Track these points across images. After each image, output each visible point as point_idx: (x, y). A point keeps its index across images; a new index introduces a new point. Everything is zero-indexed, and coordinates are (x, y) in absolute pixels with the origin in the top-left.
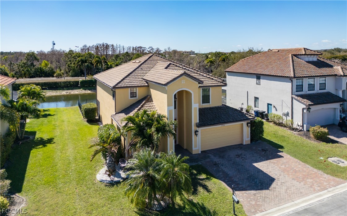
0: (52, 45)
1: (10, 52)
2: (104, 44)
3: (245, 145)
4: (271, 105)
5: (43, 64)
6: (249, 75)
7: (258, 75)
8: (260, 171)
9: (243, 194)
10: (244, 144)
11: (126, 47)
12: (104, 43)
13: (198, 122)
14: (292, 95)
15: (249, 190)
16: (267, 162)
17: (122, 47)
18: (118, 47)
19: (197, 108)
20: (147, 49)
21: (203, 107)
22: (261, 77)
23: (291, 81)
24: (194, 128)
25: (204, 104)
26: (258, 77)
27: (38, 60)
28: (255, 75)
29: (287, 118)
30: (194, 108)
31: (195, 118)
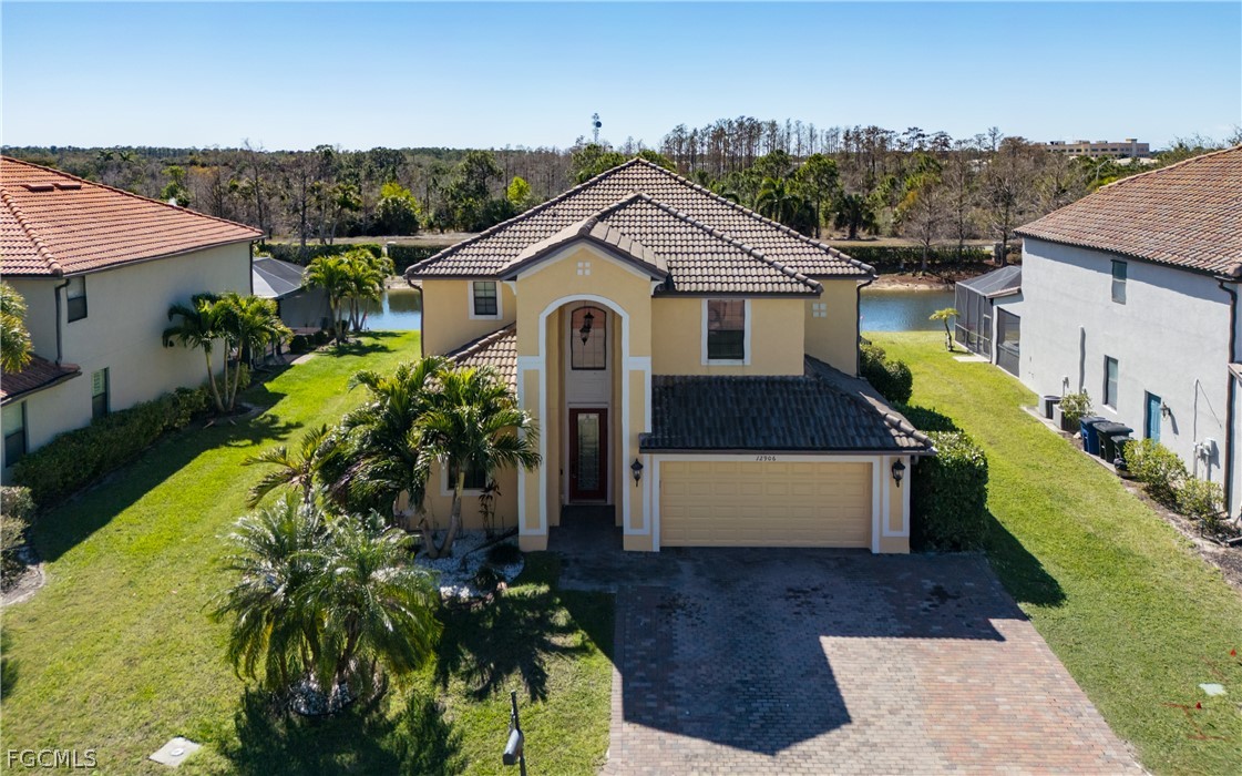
0: (594, 127)
1: (492, 149)
2: (745, 119)
3: (878, 555)
4: (1158, 399)
5: (513, 190)
6: (1089, 254)
7: (1121, 259)
8: (821, 672)
9: (645, 741)
10: (876, 550)
11: (822, 131)
12: (742, 118)
13: (648, 429)
14: (1232, 360)
15: (690, 734)
16: (899, 643)
17: (808, 133)
18: (793, 129)
19: (643, 372)
20: (901, 137)
21: (714, 373)
22: (1131, 267)
23: (1229, 296)
24: (628, 452)
25: (714, 362)
26: (1120, 264)
27: (499, 176)
28: (1111, 257)
29: (1210, 471)
30: (632, 373)
31: (635, 415)
